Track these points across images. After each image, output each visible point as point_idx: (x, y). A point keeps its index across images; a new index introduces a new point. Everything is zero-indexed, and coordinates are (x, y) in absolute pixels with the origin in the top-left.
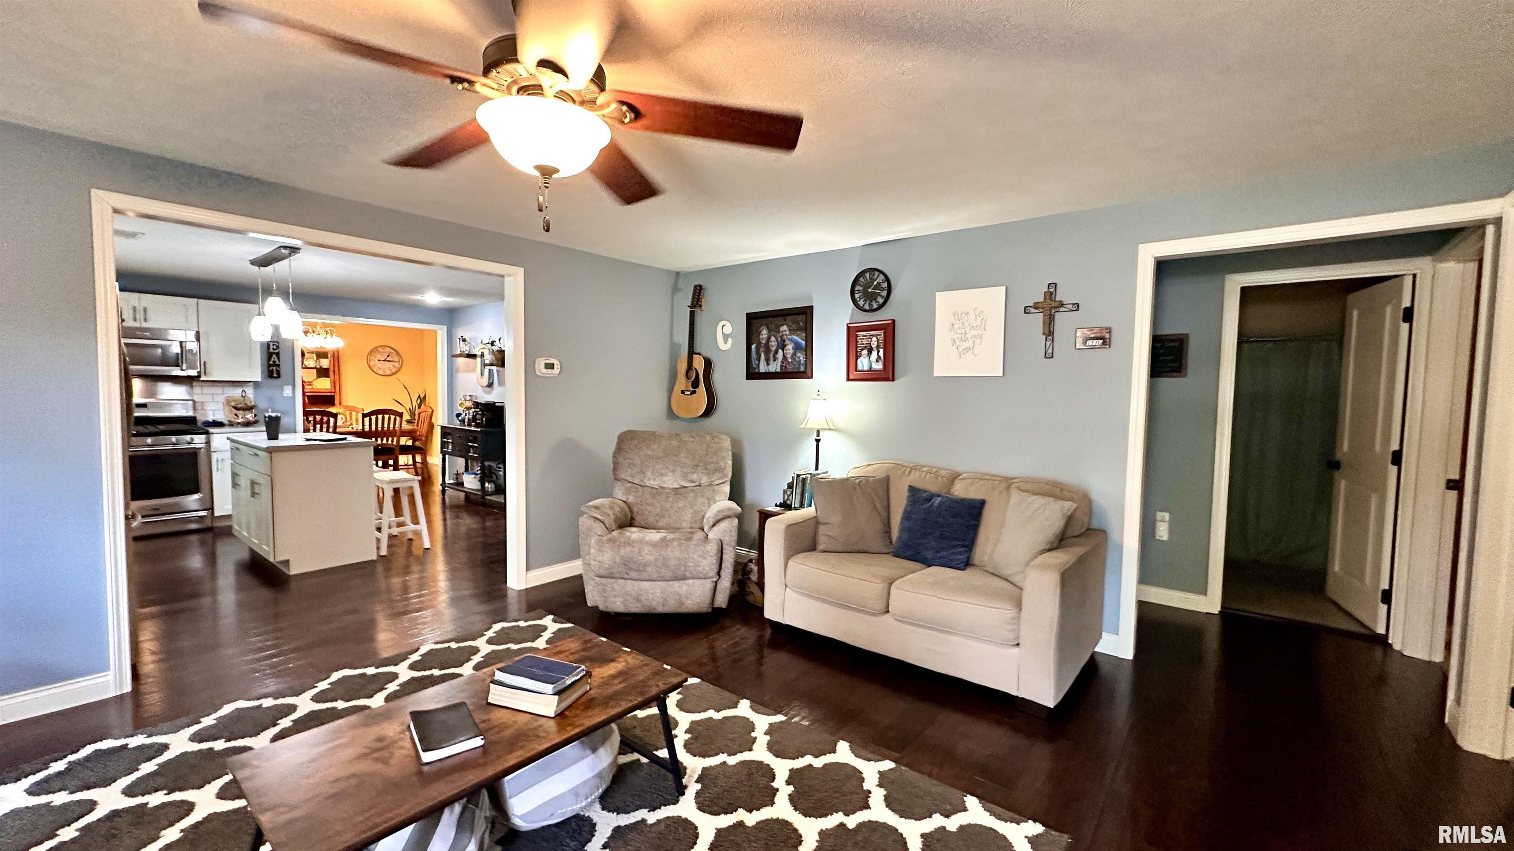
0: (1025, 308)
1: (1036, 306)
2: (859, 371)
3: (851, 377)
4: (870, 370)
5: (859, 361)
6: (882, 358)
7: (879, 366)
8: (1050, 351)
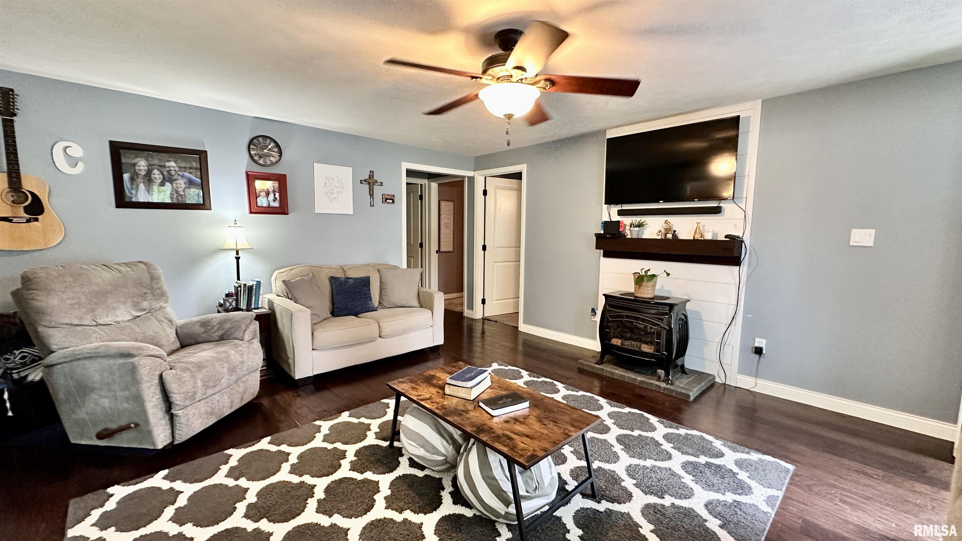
0: (361, 180)
1: (365, 181)
2: (259, 207)
3: (252, 211)
4: (269, 207)
5: (258, 199)
6: (278, 199)
7: (276, 204)
8: (372, 203)
